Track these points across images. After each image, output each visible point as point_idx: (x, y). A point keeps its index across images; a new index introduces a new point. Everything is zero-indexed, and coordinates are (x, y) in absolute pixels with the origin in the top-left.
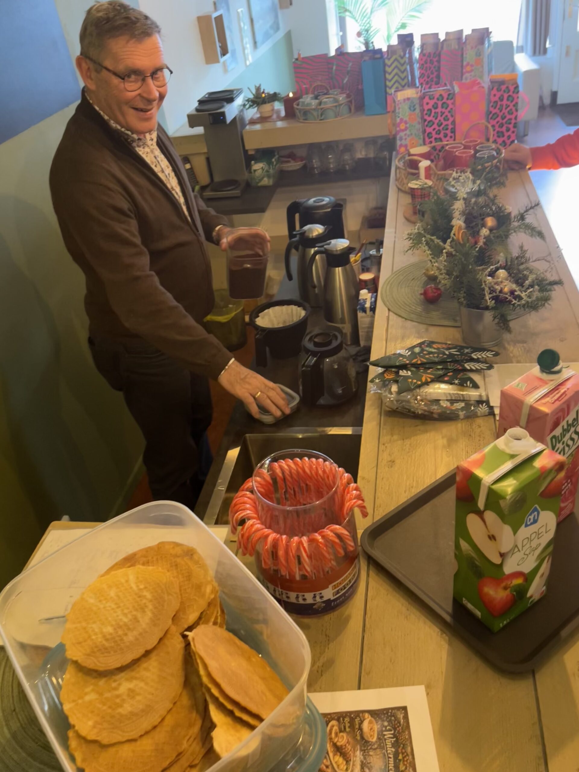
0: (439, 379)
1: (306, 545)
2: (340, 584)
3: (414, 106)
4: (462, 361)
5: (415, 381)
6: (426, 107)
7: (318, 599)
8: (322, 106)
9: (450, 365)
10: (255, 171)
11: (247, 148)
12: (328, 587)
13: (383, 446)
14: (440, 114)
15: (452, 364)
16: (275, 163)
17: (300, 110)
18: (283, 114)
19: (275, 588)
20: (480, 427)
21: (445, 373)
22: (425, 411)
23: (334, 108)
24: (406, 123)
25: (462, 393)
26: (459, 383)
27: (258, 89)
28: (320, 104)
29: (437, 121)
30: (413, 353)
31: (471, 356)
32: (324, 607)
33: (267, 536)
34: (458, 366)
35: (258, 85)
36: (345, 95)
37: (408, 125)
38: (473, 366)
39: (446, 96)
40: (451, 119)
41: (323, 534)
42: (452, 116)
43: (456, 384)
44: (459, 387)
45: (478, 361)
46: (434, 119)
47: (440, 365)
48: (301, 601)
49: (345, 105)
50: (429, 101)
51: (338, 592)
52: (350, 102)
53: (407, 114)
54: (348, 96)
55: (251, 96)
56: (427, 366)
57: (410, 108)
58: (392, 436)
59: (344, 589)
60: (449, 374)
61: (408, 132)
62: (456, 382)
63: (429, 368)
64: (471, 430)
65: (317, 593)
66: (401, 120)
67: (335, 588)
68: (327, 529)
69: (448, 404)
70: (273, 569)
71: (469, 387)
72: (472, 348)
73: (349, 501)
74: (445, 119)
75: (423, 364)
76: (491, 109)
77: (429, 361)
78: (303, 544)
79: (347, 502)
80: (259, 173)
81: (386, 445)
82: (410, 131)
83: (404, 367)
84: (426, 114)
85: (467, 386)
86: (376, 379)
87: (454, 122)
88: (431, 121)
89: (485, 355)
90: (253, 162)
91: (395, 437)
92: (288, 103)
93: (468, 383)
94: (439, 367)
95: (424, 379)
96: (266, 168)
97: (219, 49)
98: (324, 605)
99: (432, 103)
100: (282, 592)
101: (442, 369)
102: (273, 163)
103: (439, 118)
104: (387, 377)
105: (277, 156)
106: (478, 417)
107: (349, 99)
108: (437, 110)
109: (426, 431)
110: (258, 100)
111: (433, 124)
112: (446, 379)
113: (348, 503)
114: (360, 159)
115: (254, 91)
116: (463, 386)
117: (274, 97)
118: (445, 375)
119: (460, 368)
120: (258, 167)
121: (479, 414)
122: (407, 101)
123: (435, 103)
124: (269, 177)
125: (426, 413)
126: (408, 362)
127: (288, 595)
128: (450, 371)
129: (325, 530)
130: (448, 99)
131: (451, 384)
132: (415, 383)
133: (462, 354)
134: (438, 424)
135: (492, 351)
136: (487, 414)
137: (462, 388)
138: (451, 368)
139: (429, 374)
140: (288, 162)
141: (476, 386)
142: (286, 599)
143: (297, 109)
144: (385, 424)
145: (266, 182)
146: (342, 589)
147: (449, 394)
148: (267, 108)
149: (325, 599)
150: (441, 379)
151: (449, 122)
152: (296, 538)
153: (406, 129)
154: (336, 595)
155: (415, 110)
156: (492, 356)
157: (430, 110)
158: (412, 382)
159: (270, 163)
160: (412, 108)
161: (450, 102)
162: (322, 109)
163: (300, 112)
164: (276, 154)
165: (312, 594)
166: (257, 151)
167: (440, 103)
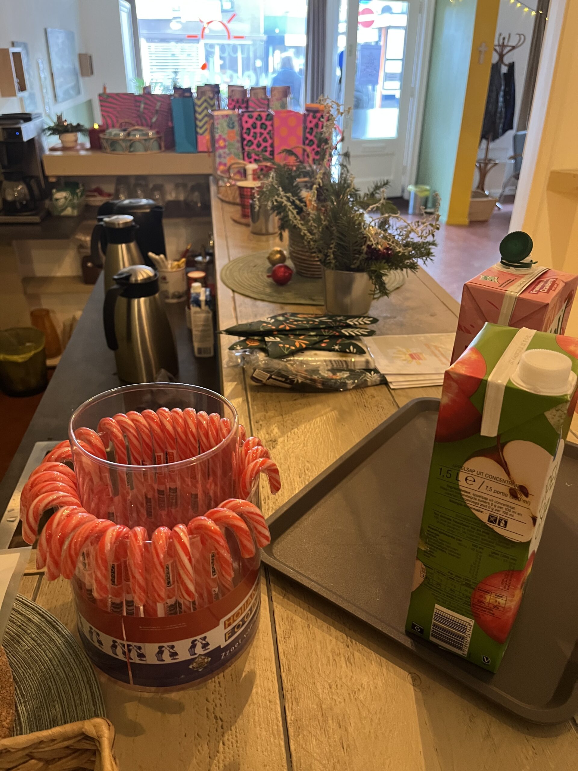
0: (314, 347)
1: (185, 539)
2: (238, 615)
3: (233, 123)
4: (338, 327)
5: (288, 346)
6: (245, 126)
7: (199, 650)
8: (131, 137)
9: (325, 332)
10: (57, 200)
11: (48, 172)
12: (218, 625)
13: (256, 424)
14: (258, 135)
15: (326, 330)
16: (79, 194)
17: (107, 140)
18: (88, 145)
19: (114, 642)
20: (374, 397)
21: (321, 339)
22: (306, 378)
23: (143, 142)
24: (225, 140)
25: (344, 359)
26: (339, 348)
27: (59, 118)
28: (129, 135)
29: (256, 142)
30: (277, 320)
31: (347, 323)
32: (209, 663)
33: (103, 532)
34: (335, 332)
35: (59, 114)
36: (154, 132)
37: (227, 143)
38: (352, 331)
39: (264, 118)
40: (270, 141)
41: (217, 516)
42: (271, 138)
43: (337, 351)
44: (341, 354)
45: (355, 327)
46: (252, 139)
47: (313, 332)
48: (167, 659)
49: (156, 140)
50: (247, 119)
51: (233, 632)
52: (160, 138)
53: (226, 132)
54: (158, 133)
55: (52, 125)
56: (297, 333)
57: (228, 126)
58: (267, 412)
59: (243, 625)
60: (324, 341)
61: (226, 150)
62: (337, 347)
63: (301, 335)
64: (365, 401)
65: (198, 638)
66: (220, 136)
67: (229, 625)
68: (223, 507)
69: (330, 374)
70: (113, 603)
71: (353, 353)
72: (344, 316)
73: (253, 461)
74: (265, 140)
75: (292, 330)
76: (308, 135)
77: (298, 327)
78: (179, 538)
79: (249, 463)
80: (62, 202)
81: (261, 423)
82: (229, 149)
83: (270, 333)
84: (246, 133)
85: (350, 352)
86: (237, 346)
87: (272, 146)
88: (250, 141)
89: (362, 321)
90: (54, 191)
91: (271, 413)
92: (93, 134)
93: (351, 348)
94: (312, 333)
95: (297, 345)
96: (70, 197)
97: (16, 85)
98: (210, 659)
99: (251, 121)
100: (129, 646)
101: (316, 336)
102: (77, 194)
103: (258, 139)
104: (250, 344)
105: (81, 188)
106: (368, 386)
107: (158, 136)
108: (255, 130)
109: (309, 405)
110: (60, 129)
111: (252, 143)
112: (323, 345)
113: (252, 465)
114: (170, 202)
115: (55, 119)
116: (346, 352)
117: (78, 128)
118: (321, 341)
119: (337, 334)
120: (61, 196)
121: (369, 384)
122: (225, 119)
123: (255, 123)
124: (73, 207)
125: (308, 381)
126: (274, 327)
127: (143, 651)
128: (326, 337)
129: (219, 508)
130: (266, 120)
131: (330, 350)
132: (288, 348)
133: (336, 321)
134: (323, 397)
135: (369, 317)
136: (378, 382)
137: (344, 354)
138: (326, 334)
139: (302, 339)
140: (94, 196)
141: (361, 352)
142: (137, 660)
143: (104, 139)
144: (254, 400)
145: (69, 211)
146: (239, 626)
147: (331, 361)
148: (69, 137)
149: (211, 648)
150: (317, 346)
151: (268, 144)
152: (164, 530)
153: (225, 147)
154: (229, 638)
155: (233, 127)
156: (369, 322)
157: (248, 129)
158: (284, 347)
159: (73, 193)
160: (231, 126)
161: (268, 123)
162: (131, 140)
163: (107, 142)
164: (81, 185)
165: (188, 642)
166: (59, 177)
167: (259, 123)
